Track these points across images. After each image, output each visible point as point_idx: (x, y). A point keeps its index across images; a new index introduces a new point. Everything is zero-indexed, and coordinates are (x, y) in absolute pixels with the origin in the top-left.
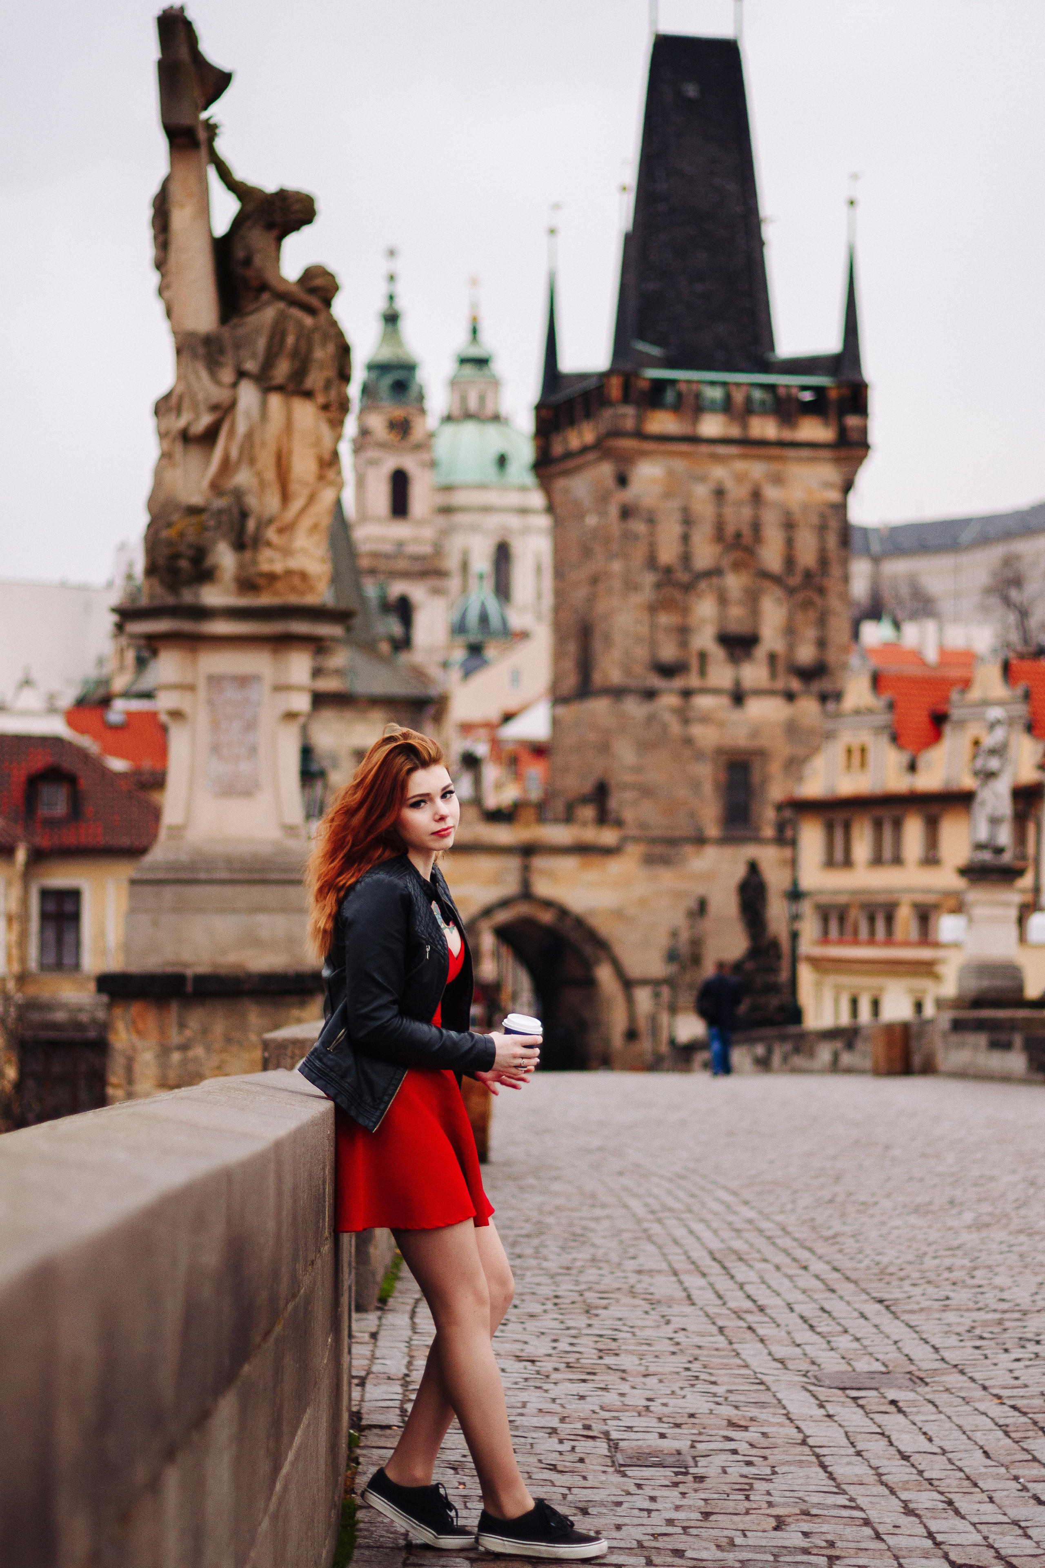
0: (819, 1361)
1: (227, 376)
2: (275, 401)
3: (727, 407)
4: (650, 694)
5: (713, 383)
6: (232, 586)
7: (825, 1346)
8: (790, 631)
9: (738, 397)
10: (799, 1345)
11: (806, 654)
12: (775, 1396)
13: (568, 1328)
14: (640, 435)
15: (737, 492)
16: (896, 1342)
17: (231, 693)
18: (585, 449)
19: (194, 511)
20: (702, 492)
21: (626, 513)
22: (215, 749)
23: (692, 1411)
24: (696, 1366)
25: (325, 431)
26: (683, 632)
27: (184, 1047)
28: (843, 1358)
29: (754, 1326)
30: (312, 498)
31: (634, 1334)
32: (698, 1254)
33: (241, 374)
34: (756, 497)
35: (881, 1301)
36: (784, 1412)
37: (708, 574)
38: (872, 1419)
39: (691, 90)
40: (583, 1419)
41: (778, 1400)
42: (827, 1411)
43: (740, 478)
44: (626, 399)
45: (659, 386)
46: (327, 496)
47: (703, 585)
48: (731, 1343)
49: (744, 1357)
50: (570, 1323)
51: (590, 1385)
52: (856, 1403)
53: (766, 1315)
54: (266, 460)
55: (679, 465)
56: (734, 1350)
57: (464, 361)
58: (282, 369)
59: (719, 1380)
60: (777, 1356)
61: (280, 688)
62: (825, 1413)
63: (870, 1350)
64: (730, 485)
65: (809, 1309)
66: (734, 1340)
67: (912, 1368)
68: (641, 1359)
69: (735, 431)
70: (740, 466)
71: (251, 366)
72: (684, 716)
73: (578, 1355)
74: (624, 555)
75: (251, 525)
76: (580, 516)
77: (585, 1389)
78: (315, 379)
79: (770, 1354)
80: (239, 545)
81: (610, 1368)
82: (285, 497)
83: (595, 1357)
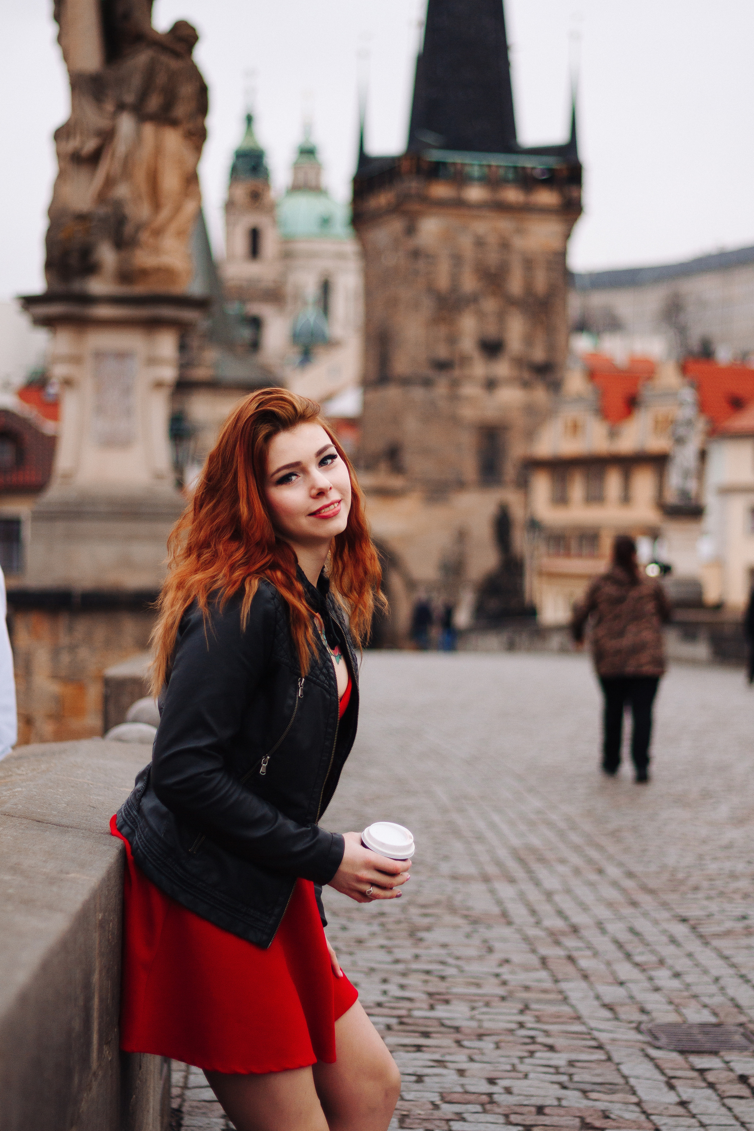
0: (649, 1007)
1: (109, 107)
2: (149, 130)
3: (485, 180)
4: (427, 383)
5: (476, 164)
6: (113, 278)
7: (647, 985)
8: (529, 340)
9: (493, 174)
10: (621, 984)
11: (539, 355)
12: (618, 1070)
13: (397, 961)
14: (423, 199)
16: (717, 980)
17: (112, 365)
18: (386, 211)
19: (82, 218)
20: (466, 241)
21: (414, 255)
22: (100, 410)
23: (539, 1102)
24: (528, 1019)
25: (188, 155)
26: (452, 340)
27: (73, 647)
28: (671, 1003)
29: (575, 954)
30: (178, 209)
31: (461, 970)
32: (503, 853)
33: (121, 107)
34: (505, 245)
35: (684, 920)
36: (634, 1099)
37: (470, 299)
38: (730, 1109)
40: (424, 1120)
41: (625, 1077)
42: (679, 1096)
43: (494, 232)
45: (436, 166)
46: (190, 207)
47: (467, 308)
48: (556, 981)
49: (574, 1002)
50: (399, 954)
51: (425, 1056)
52: (705, 1080)
53: (580, 938)
54: (140, 175)
55: (452, 221)
56: (561, 992)
57: (301, 150)
58: (154, 103)
59: (558, 1042)
60: (607, 1000)
61: (152, 361)
62: (676, 1099)
63: (695, 990)
64: (487, 236)
65: (617, 929)
66: (560, 976)
67: (743, 1019)
68: (473, 1009)
69: (491, 198)
70: (494, 222)
71: (130, 98)
72: (454, 397)
73: (407, 1004)
74: (409, 284)
75: (127, 229)
76: (382, 258)
77: (421, 1063)
78: (181, 110)
79: (598, 997)
80: (119, 245)
81: (443, 1025)
82: (156, 205)
83: (425, 1006)
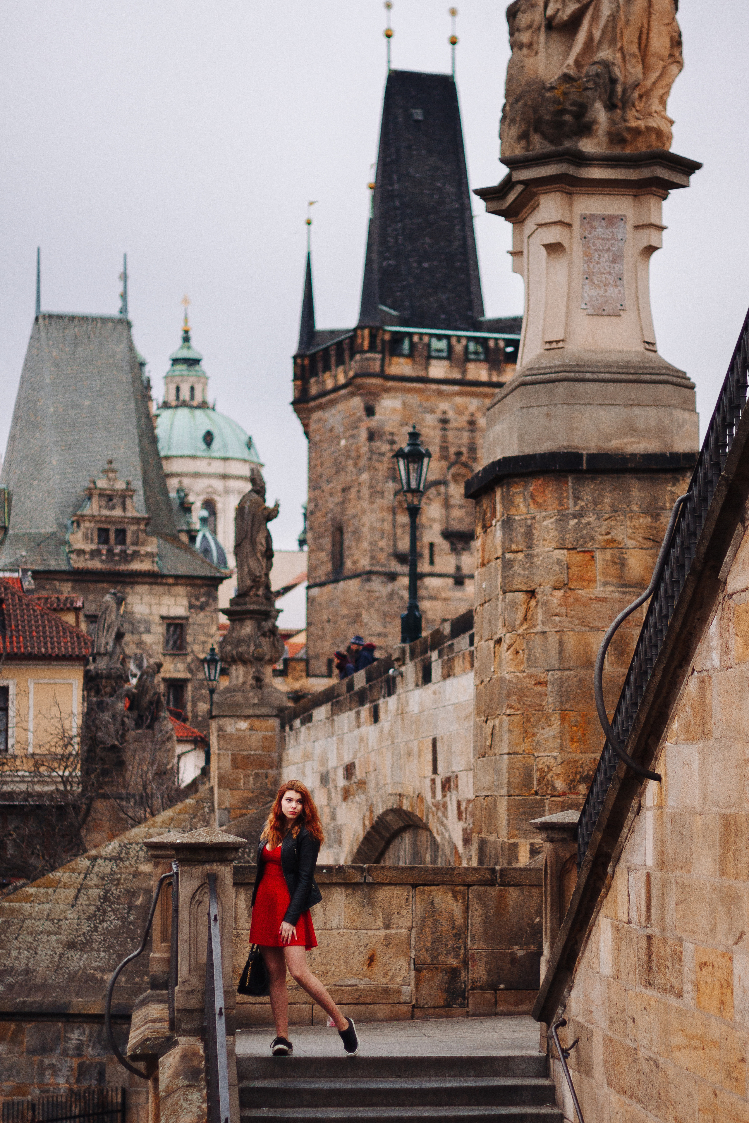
3: (450, 355)
4: (393, 577)
5: (439, 337)
6: (605, 140)
9: (458, 348)
14: (383, 375)
15: (458, 421)
17: (601, 230)
18: (336, 389)
20: (431, 420)
21: (371, 436)
22: (588, 277)
27: (578, 516)
34: (472, 425)
37: (436, 483)
39: (418, 115)
43: (460, 411)
44: (372, 348)
45: (398, 338)
47: (432, 492)
54: (630, 36)
55: (414, 399)
57: (176, 361)
64: (451, 415)
69: (456, 375)
70: (459, 400)
74: (371, 468)
75: (619, 89)
76: (335, 439)
80: (610, 106)
82: (646, 68)
